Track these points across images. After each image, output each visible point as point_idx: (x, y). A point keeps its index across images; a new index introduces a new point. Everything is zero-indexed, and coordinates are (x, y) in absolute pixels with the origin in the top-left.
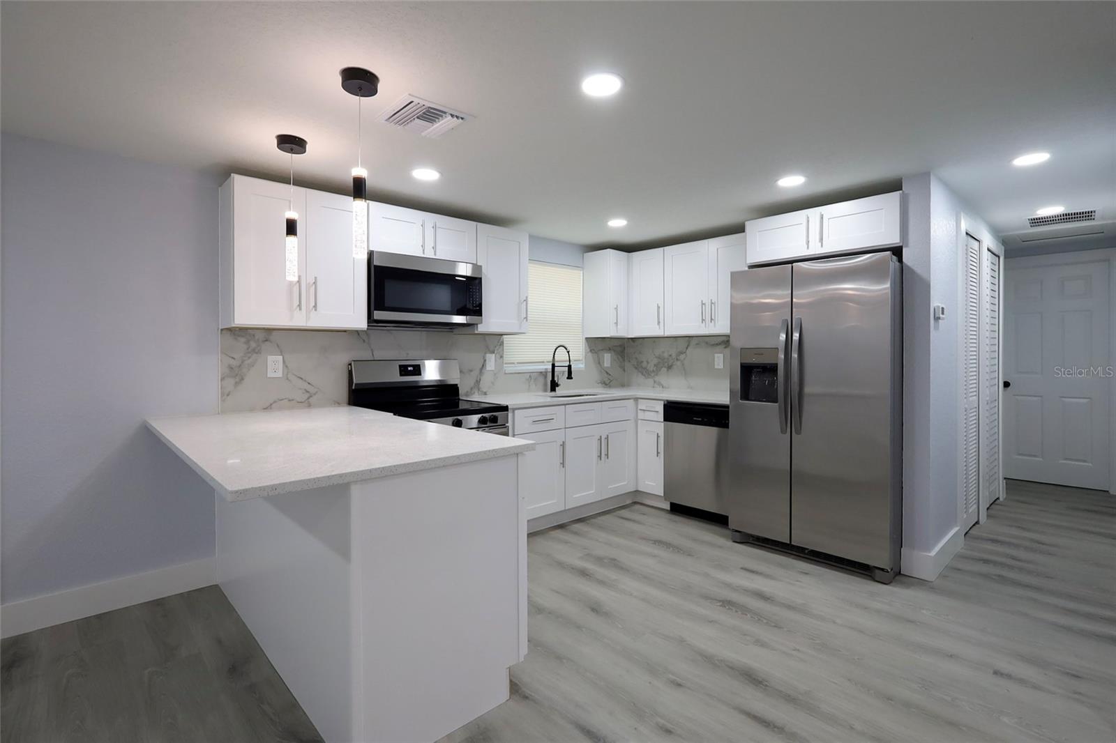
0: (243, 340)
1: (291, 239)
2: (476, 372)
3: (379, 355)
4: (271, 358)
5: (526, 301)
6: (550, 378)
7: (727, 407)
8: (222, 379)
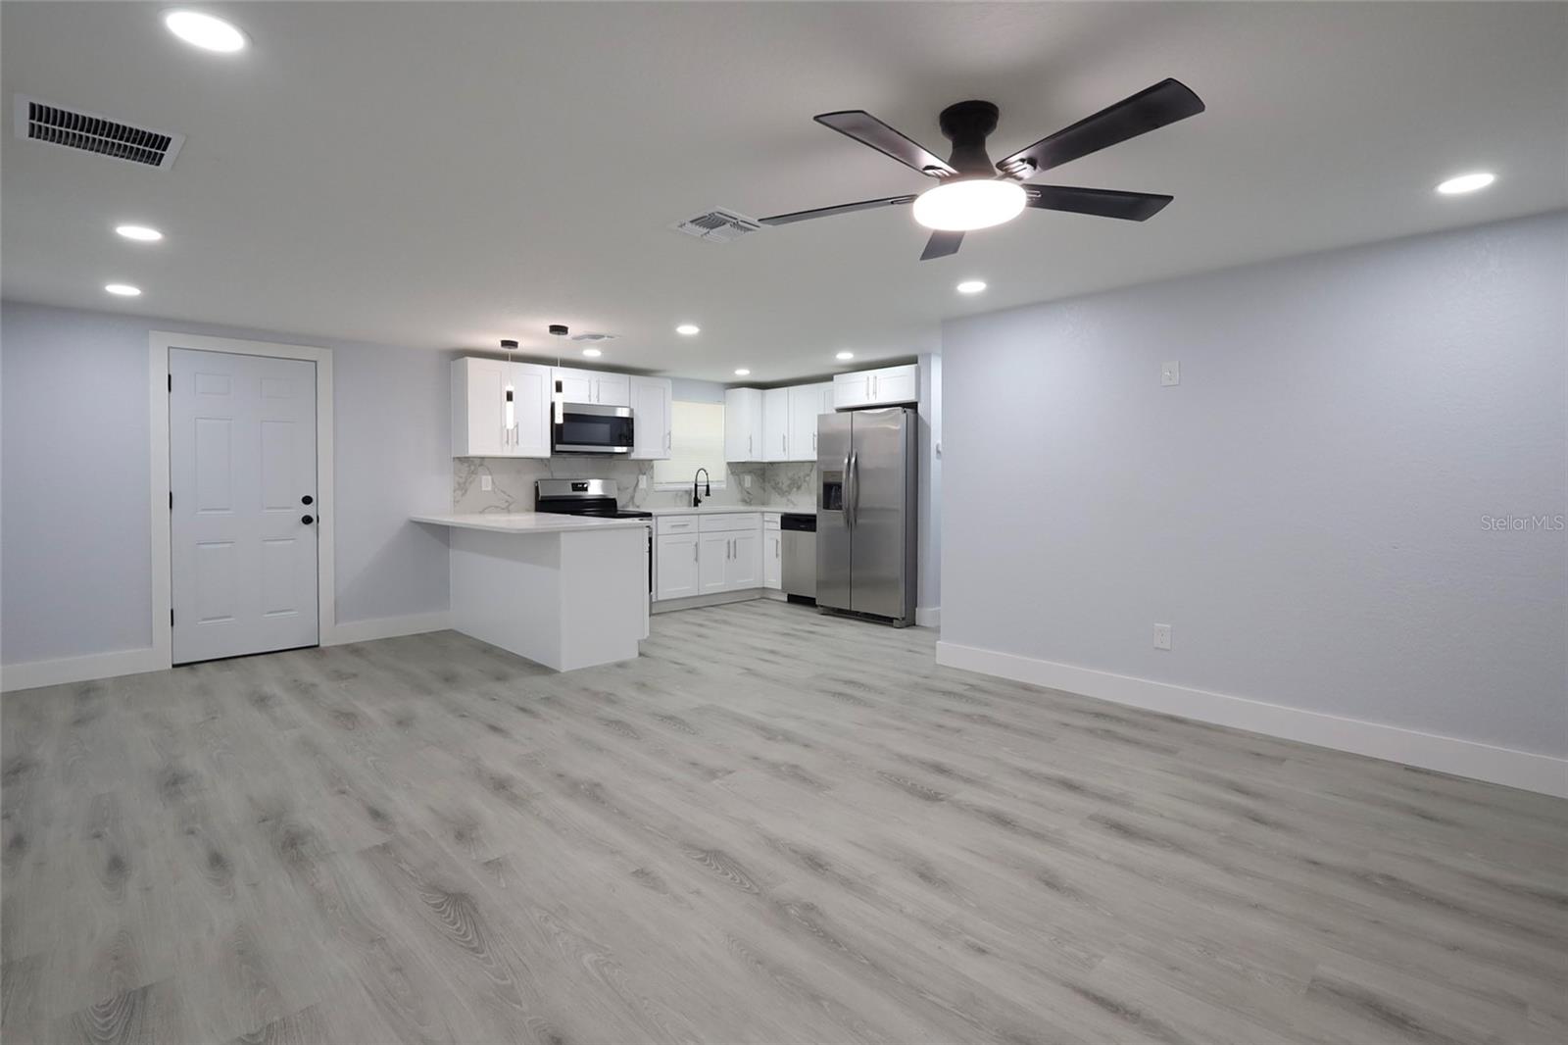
0: (466, 465)
1: (510, 403)
2: (631, 490)
3: (558, 475)
4: (484, 477)
5: (670, 434)
6: (693, 496)
7: (815, 516)
8: (454, 491)
